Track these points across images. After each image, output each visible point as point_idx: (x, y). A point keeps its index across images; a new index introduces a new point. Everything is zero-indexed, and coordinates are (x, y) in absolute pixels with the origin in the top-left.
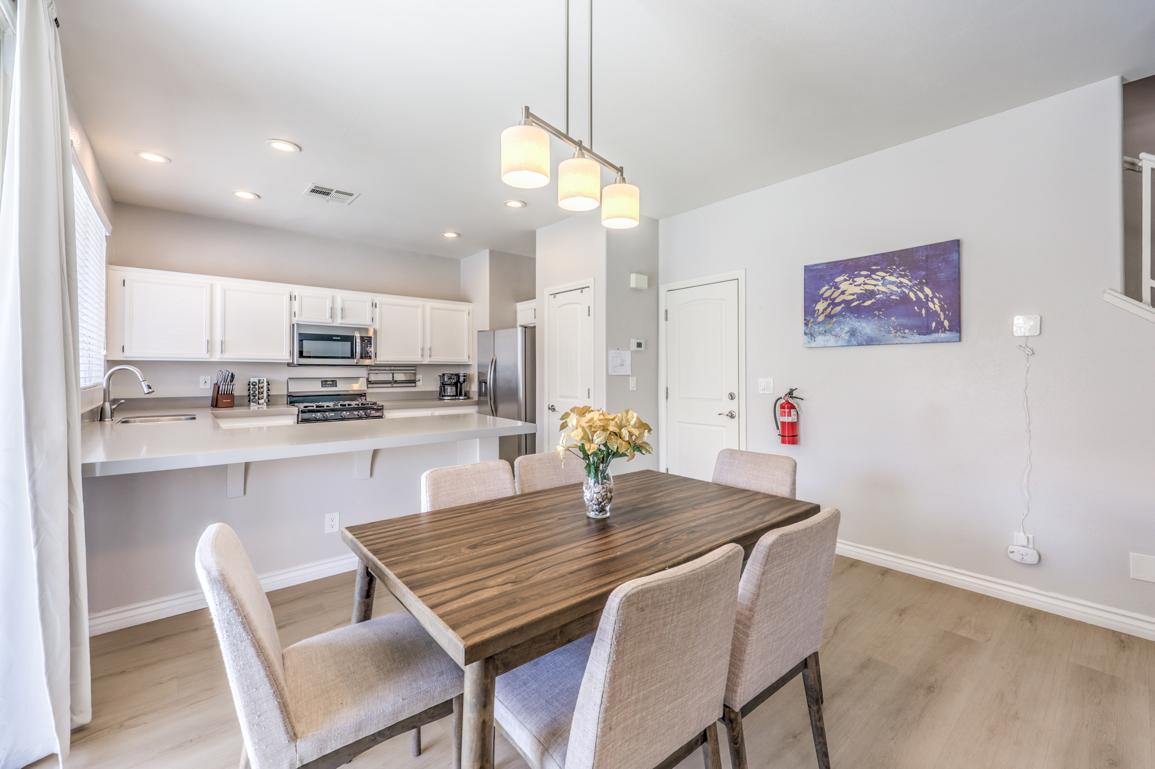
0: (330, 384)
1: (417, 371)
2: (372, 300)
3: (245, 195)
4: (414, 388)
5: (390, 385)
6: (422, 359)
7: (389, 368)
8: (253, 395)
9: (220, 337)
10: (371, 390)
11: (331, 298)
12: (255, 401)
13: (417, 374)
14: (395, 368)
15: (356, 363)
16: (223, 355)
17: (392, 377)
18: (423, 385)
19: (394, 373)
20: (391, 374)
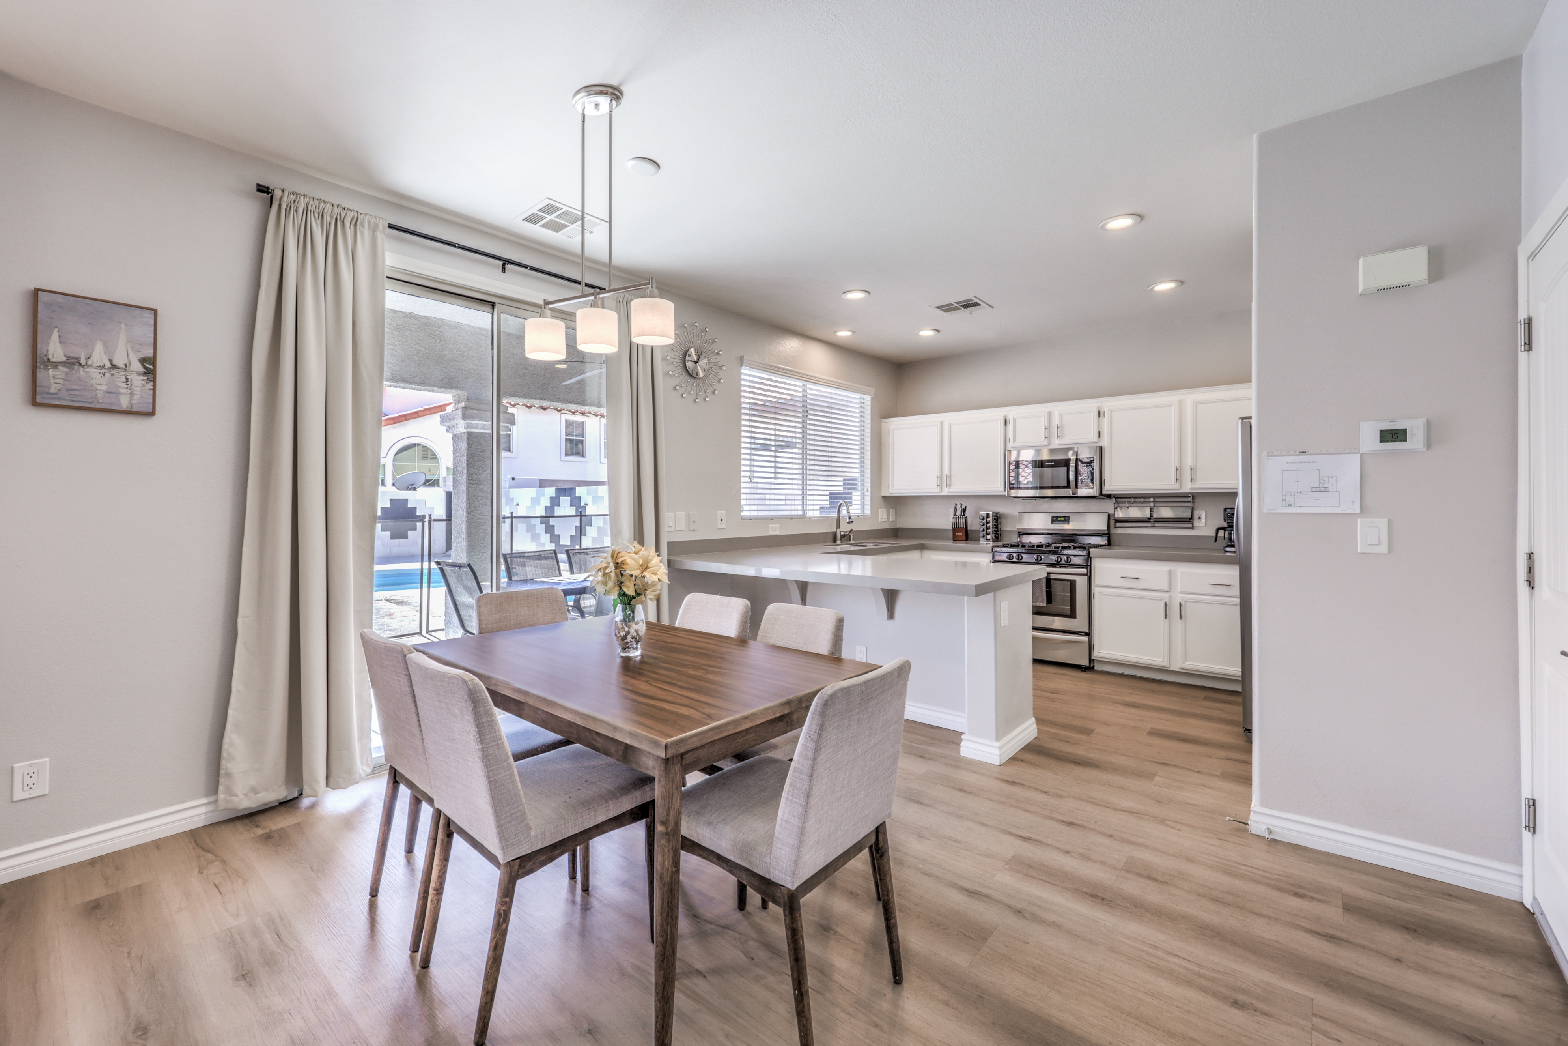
0: (1061, 521)
1: (1195, 504)
2: (1099, 408)
3: (927, 333)
4: (1192, 530)
5: (1149, 525)
6: (1177, 486)
7: (1147, 500)
8: (982, 529)
9: (946, 472)
10: (1120, 531)
11: (1046, 415)
12: (983, 536)
13: (1196, 508)
14: (1157, 500)
15: (1073, 494)
16: (949, 489)
17: (1151, 513)
18: (1204, 526)
19: (1154, 508)
20: (1150, 508)
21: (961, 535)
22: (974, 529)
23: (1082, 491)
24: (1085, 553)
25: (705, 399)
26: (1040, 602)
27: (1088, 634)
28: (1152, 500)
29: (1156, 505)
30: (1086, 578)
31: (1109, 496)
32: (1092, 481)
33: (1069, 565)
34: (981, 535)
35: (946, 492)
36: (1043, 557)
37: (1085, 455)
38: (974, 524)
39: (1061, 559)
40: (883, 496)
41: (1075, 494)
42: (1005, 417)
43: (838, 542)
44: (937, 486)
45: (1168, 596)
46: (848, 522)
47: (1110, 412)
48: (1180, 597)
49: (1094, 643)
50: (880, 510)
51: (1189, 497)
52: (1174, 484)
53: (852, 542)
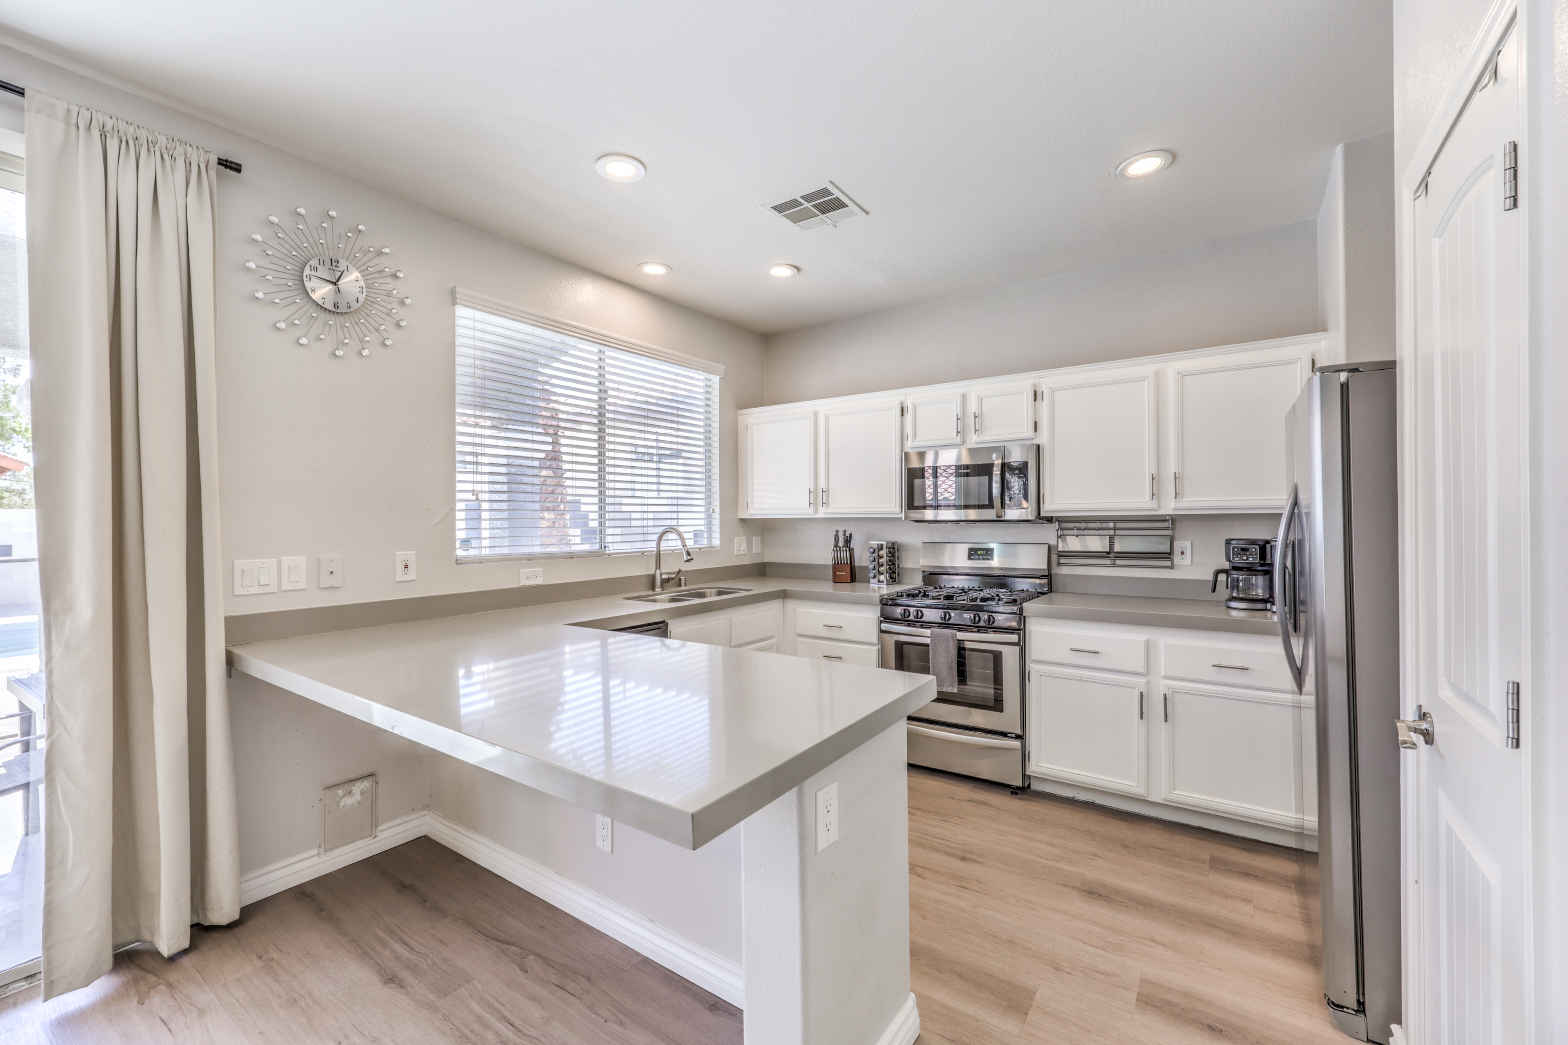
0: (981, 554)
1: (1177, 531)
2: (1035, 386)
4: (1170, 570)
5: (1108, 562)
6: (1153, 504)
7: (1105, 525)
8: (871, 567)
9: (822, 484)
10: (1065, 571)
11: (959, 399)
12: (874, 577)
13: (1176, 537)
14: (1119, 525)
15: (998, 517)
16: (826, 509)
17: (1110, 545)
18: (1192, 565)
19: (1115, 536)
20: (1108, 537)
21: (844, 573)
22: (863, 565)
23: (1011, 514)
24: (1015, 609)
25: (360, 354)
26: (949, 686)
27: (1019, 737)
28: (1111, 525)
29: (1118, 532)
30: (1017, 649)
31: (1050, 520)
32: (1026, 497)
33: (991, 627)
34: (872, 575)
35: (822, 513)
36: (952, 615)
37: (1016, 457)
38: (862, 558)
39: (979, 618)
40: (739, 519)
41: (1000, 517)
42: (902, 403)
43: (657, 590)
44: (810, 504)
45: (1144, 681)
46: (685, 560)
47: (1053, 391)
48: (1164, 683)
49: (1029, 749)
50: (735, 538)
51: (1169, 520)
52: (1149, 502)
53: (683, 588)
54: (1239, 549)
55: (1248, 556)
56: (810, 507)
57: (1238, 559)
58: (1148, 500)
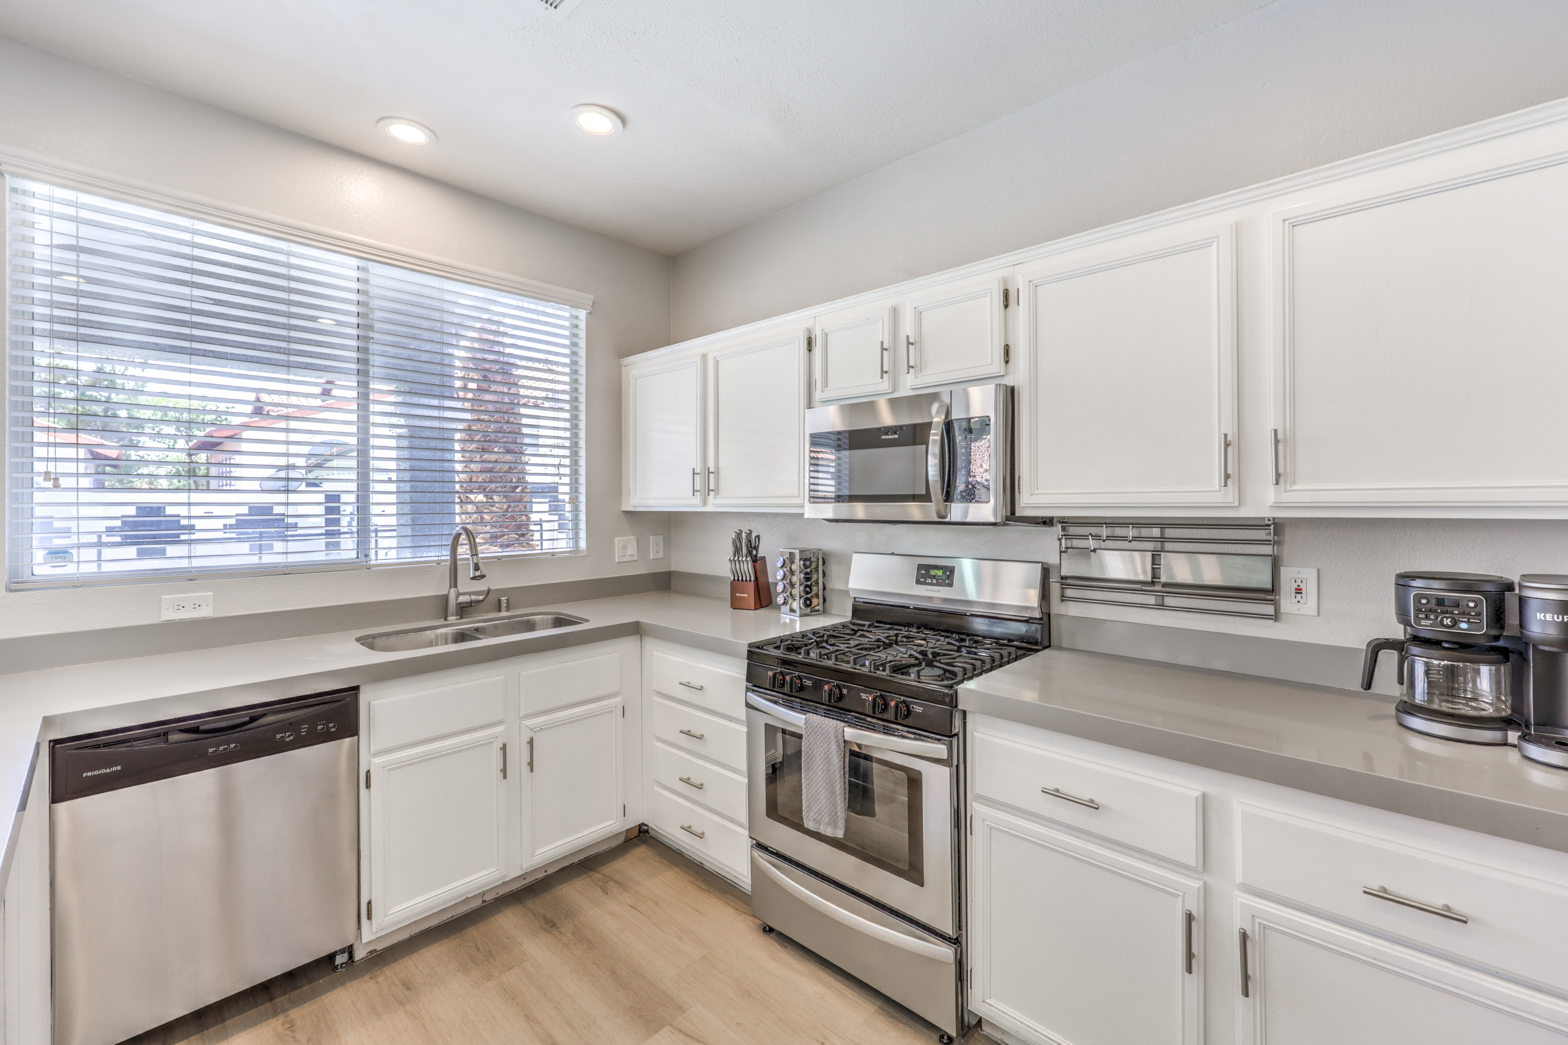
0: (934, 577)
1: (1286, 548)
2: (1006, 280)
4: (1272, 623)
5: (1151, 600)
6: (1229, 496)
7: (1144, 533)
8: (782, 587)
10: (1073, 610)
11: (887, 316)
12: (785, 603)
13: (1285, 560)
14: (1170, 533)
15: (939, 515)
16: (715, 498)
17: (1153, 569)
18: (1319, 615)
19: (1162, 554)
20: (1150, 554)
21: (746, 595)
23: (964, 512)
27: (953, 941)
28: (1155, 533)
29: (1169, 546)
30: (949, 773)
31: (1040, 522)
34: (781, 600)
35: (712, 505)
37: (969, 409)
40: (623, 511)
41: (944, 517)
42: (809, 331)
43: (449, 618)
44: (694, 491)
45: (1197, 886)
46: (471, 576)
47: (1035, 286)
48: (1240, 902)
49: (971, 965)
50: (616, 539)
51: (1269, 525)
52: (1220, 491)
53: (504, 614)
54: (1433, 601)
55: (1456, 617)
56: (694, 495)
57: (1429, 622)
58: (1217, 488)
